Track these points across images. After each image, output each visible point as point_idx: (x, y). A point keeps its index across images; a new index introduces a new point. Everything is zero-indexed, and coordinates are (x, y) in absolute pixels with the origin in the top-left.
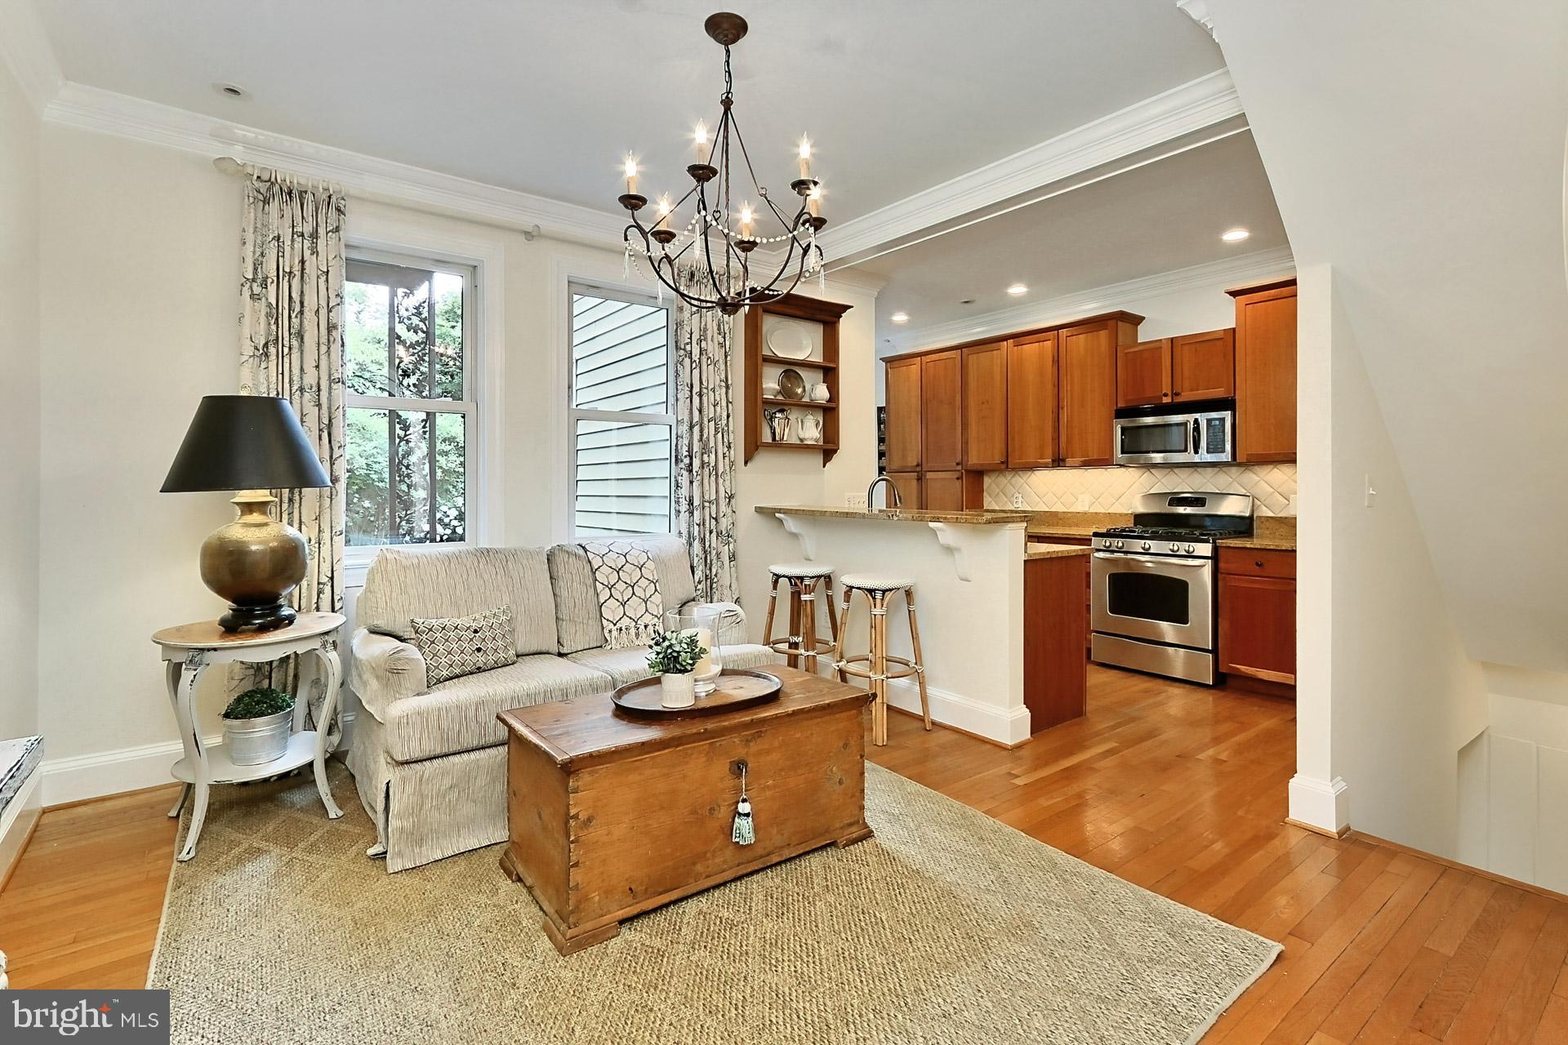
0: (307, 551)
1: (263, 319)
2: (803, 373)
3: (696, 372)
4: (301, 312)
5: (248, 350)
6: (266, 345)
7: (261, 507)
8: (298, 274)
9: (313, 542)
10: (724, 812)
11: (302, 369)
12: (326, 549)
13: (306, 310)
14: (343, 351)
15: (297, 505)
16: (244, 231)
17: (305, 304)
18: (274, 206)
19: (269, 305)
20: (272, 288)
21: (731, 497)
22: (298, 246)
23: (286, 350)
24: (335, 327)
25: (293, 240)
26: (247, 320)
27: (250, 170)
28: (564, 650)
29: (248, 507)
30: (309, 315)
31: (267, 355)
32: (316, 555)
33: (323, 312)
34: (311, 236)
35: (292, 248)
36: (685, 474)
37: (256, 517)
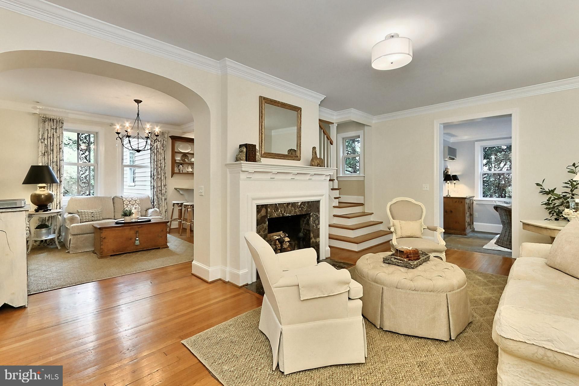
0: (54, 197)
1: (44, 147)
2: (188, 155)
3: (156, 156)
4: (53, 145)
5: (40, 154)
6: (44, 153)
7: (44, 187)
8: (52, 137)
9: (55, 195)
10: (133, 240)
11: (53, 158)
12: (58, 197)
13: (54, 145)
14: (63, 153)
15: (51, 187)
16: (39, 128)
17: (54, 144)
18: (46, 123)
19: (45, 144)
20: (46, 141)
21: (165, 185)
22: (52, 131)
23: (49, 154)
24: (61, 148)
25: (51, 130)
26: (40, 148)
27: (41, 115)
28: (115, 218)
29: (41, 187)
30: (55, 146)
31: (45, 155)
32: (56, 198)
33: (58, 145)
34: (55, 129)
35: (51, 132)
36: (152, 180)
37: (43, 189)
